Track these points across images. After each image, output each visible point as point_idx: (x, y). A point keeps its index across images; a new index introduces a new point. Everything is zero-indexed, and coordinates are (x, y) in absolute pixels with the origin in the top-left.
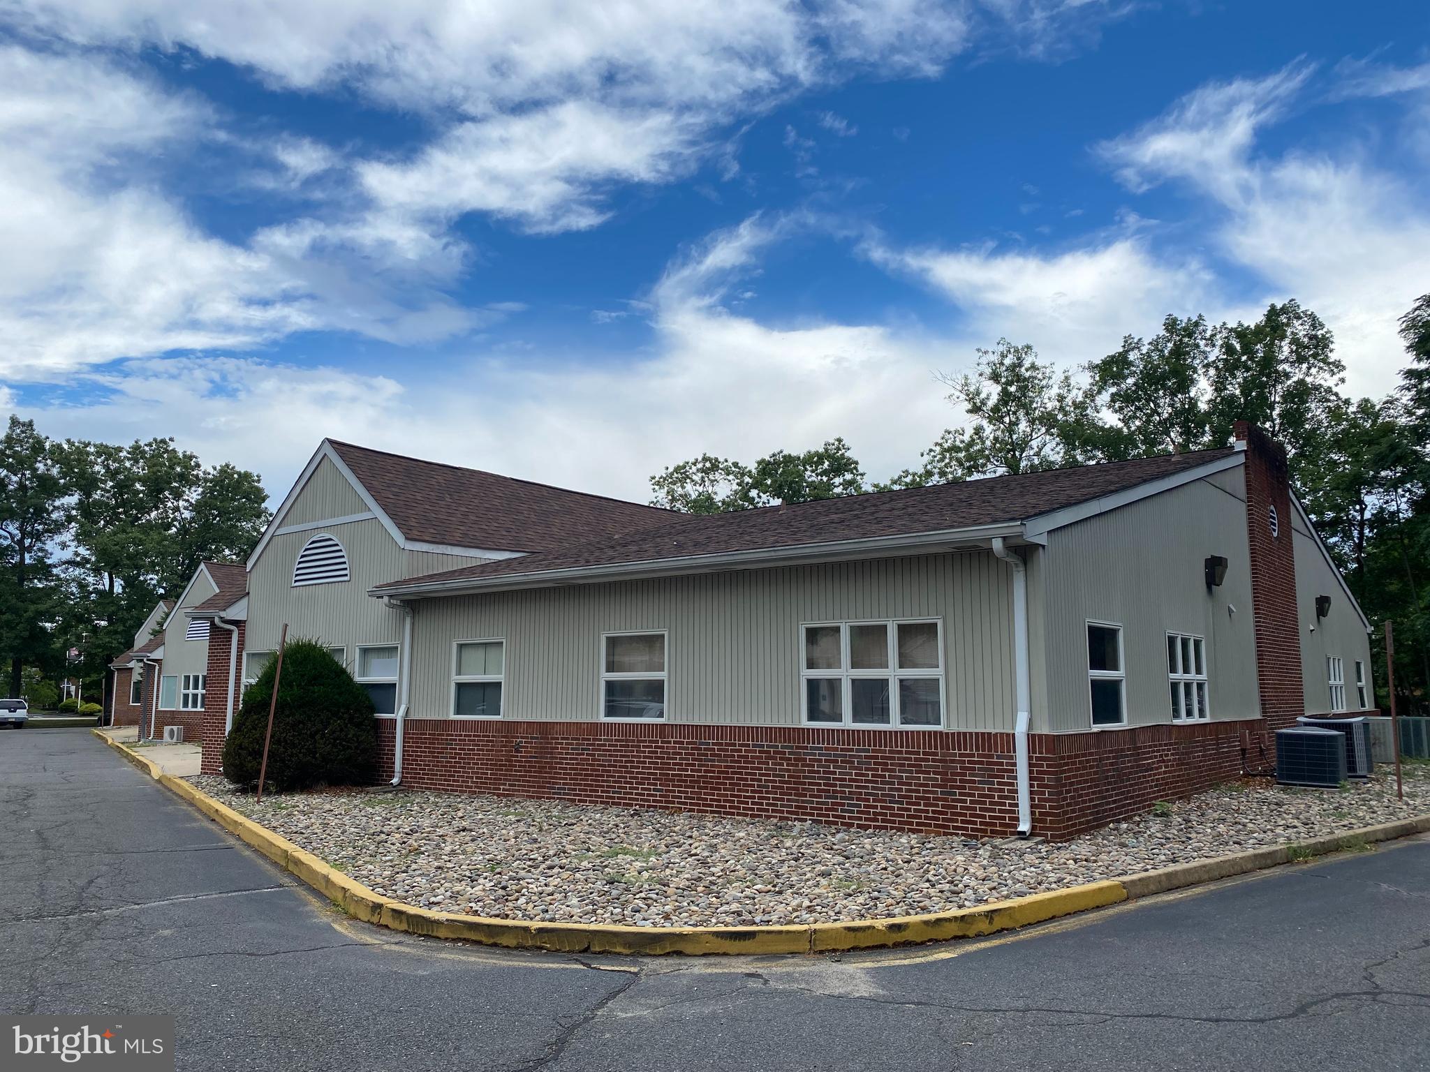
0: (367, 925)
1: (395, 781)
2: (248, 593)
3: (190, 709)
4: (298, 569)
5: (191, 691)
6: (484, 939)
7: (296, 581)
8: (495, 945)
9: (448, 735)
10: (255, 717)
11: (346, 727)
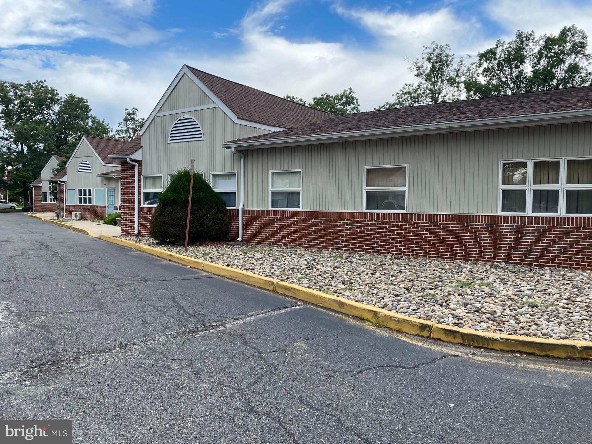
1: (240, 239)
2: (142, 147)
3: (83, 204)
4: (171, 134)
5: (83, 196)
7: (170, 140)
9: (269, 217)
10: (170, 208)
11: (217, 213)
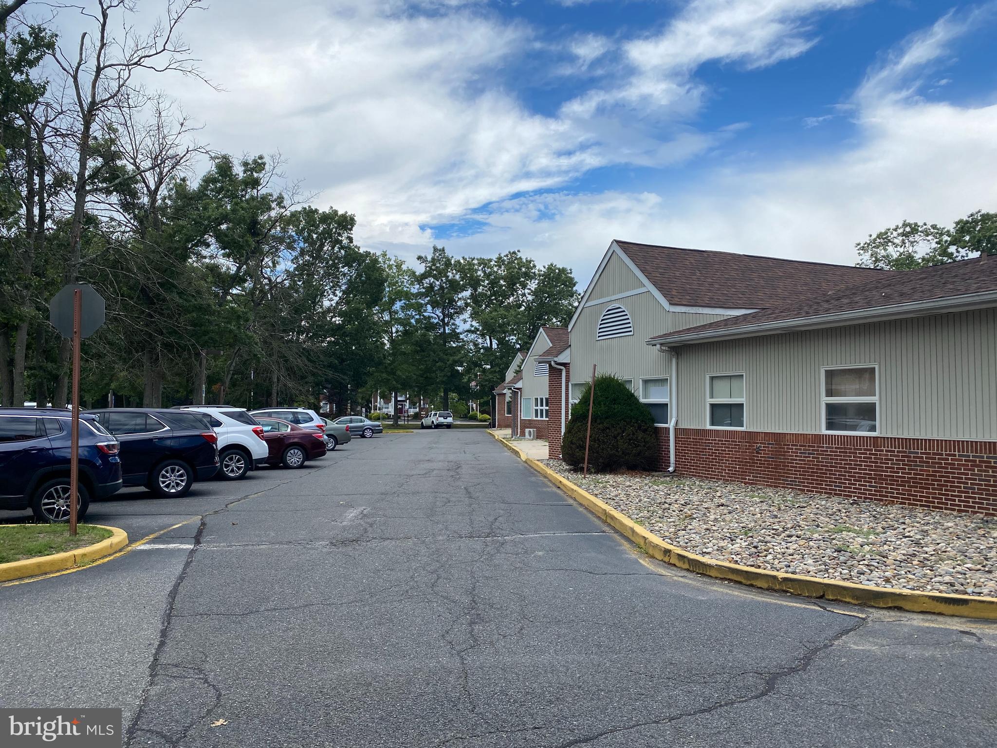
0: (661, 563)
1: (671, 469)
2: (570, 346)
3: (539, 418)
4: (600, 329)
5: (539, 408)
6: (743, 581)
7: (599, 337)
8: (752, 586)
9: (706, 440)
10: (579, 424)
11: (636, 432)
